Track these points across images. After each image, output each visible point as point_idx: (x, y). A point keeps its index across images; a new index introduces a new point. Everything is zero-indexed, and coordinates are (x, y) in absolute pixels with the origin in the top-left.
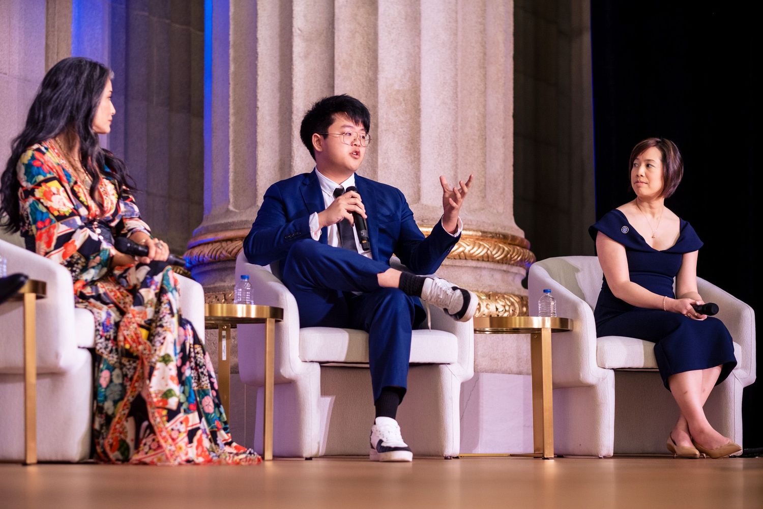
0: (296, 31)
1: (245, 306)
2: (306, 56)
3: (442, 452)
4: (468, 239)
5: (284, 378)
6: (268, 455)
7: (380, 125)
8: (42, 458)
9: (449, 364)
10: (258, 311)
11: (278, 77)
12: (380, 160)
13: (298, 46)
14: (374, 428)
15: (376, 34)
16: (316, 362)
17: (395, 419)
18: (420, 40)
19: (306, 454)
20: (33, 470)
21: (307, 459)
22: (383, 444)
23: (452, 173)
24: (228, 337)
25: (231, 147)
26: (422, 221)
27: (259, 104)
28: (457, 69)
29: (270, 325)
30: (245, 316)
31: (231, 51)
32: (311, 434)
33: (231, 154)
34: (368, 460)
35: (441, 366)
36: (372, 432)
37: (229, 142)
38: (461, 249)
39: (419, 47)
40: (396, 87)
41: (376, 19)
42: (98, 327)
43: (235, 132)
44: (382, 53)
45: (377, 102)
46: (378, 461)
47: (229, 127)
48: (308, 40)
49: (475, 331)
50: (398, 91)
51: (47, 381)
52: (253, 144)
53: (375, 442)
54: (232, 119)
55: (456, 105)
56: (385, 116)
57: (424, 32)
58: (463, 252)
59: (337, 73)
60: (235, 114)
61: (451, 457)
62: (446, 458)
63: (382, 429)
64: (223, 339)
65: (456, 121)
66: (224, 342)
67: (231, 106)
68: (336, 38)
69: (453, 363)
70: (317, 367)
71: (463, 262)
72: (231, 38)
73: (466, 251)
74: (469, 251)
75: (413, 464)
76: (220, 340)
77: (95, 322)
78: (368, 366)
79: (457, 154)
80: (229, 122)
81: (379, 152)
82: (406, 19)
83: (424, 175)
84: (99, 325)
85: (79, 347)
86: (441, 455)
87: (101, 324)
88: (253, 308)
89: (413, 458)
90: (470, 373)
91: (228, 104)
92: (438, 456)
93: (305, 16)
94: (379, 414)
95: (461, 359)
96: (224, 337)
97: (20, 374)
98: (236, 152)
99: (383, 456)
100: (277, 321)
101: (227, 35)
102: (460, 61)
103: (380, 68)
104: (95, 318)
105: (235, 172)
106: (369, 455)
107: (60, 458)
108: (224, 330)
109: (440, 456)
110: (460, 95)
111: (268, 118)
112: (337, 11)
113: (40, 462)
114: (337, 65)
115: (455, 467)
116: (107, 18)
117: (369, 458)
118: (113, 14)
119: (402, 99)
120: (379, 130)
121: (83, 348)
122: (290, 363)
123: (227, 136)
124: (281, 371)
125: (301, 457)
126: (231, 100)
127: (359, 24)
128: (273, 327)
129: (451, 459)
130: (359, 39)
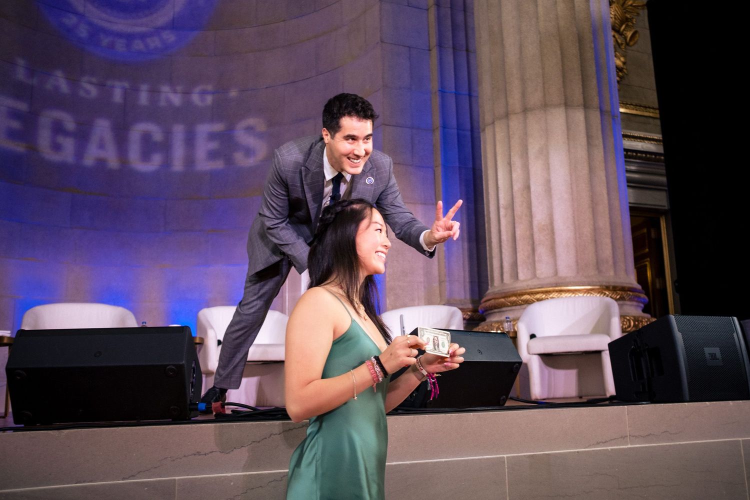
0: (501, 205)
2: (506, 216)
7: (535, 241)
13: (502, 212)
18: (552, 200)
23: (575, 260)
28: (574, 211)
39: (552, 204)
40: (543, 223)
41: (530, 194)
44: (534, 209)
45: (533, 232)
48: (506, 209)
50: (544, 225)
55: (574, 228)
56: (538, 238)
57: (554, 196)
59: (516, 221)
65: (575, 234)
79: (577, 251)
81: (536, 254)
82: (544, 193)
83: (559, 262)
93: (504, 198)
102: (575, 206)
103: (533, 216)
110: (576, 223)
114: (516, 218)
119: (546, 229)
120: (535, 244)
127: (524, 198)
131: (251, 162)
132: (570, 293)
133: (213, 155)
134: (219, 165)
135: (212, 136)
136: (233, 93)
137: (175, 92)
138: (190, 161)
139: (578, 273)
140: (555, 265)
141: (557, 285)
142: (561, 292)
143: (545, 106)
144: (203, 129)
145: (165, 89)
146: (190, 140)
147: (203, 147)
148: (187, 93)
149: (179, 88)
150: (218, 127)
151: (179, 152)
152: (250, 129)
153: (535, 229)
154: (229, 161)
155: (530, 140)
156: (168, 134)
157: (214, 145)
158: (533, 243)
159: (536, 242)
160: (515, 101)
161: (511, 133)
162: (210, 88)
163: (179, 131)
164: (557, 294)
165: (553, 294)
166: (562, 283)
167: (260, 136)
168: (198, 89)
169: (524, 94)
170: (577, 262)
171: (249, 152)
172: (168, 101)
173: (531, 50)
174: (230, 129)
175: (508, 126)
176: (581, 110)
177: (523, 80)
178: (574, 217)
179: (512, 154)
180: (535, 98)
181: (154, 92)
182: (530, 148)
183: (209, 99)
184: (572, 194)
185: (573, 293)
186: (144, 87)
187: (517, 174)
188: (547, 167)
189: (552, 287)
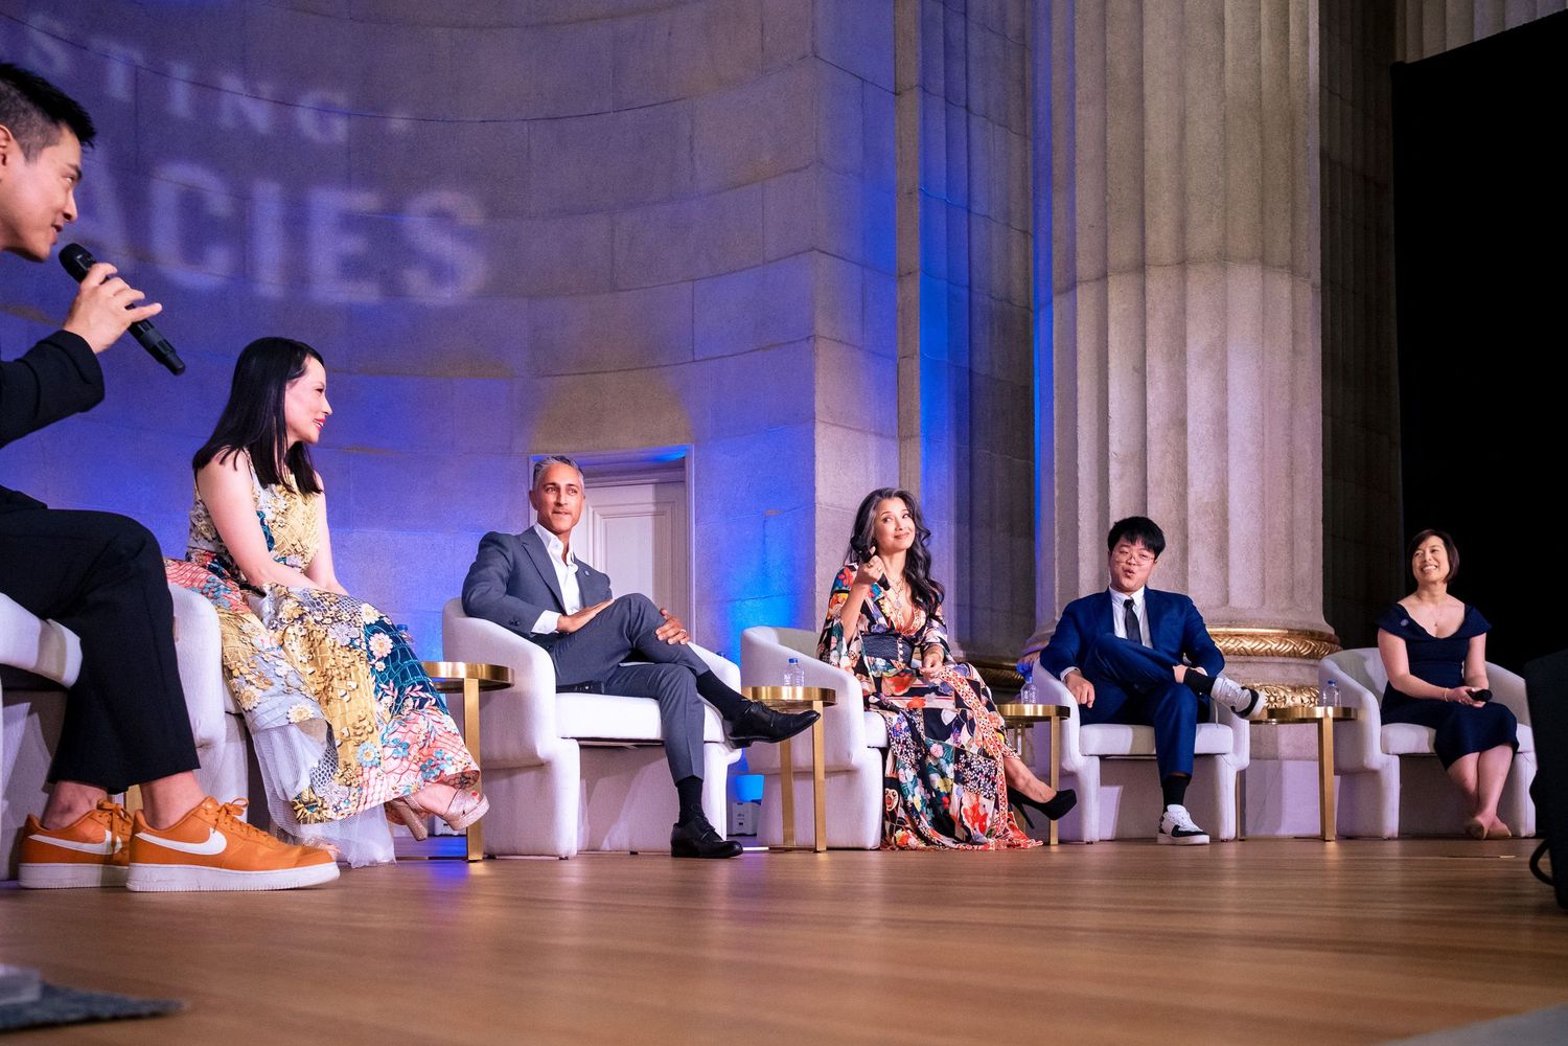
14: (1167, 815)
36: (1163, 819)
42: (890, 731)
63: (1175, 816)
77: (887, 728)
84: (890, 729)
87: (892, 729)
131: (446, 296)
132: (1255, 641)
133: (352, 268)
134: (367, 293)
135: (350, 222)
136: (399, 123)
137: (256, 96)
138: (298, 275)
139: (1263, 602)
140: (1226, 584)
141: (1230, 623)
142: (1240, 639)
143: (1223, 258)
144: (329, 201)
145: (231, 83)
146: (296, 223)
147: (328, 249)
148: (284, 103)
149: (266, 88)
150: (365, 201)
151: (270, 251)
152: (441, 217)
153: (1191, 510)
154: (392, 287)
155: (1191, 327)
156: (242, 199)
157: (354, 244)
158: (1186, 537)
159: (1192, 537)
160: (1161, 239)
161: (1148, 305)
162: (340, 99)
163: (268, 197)
164: (1232, 641)
165: (1226, 640)
166: (1241, 620)
167: (469, 236)
168: (310, 98)
169: (1182, 226)
170: (1263, 581)
171: (440, 272)
172: (240, 115)
173: (1203, 134)
174: (393, 212)
175: (1143, 291)
176: (1286, 276)
177: (1182, 195)
179: (1149, 350)
180: (1203, 238)
181: (204, 86)
182: (1190, 341)
183: (340, 128)
185: (1262, 641)
186: (181, 71)
187: (1158, 394)
188: (1222, 387)
189: (1222, 626)
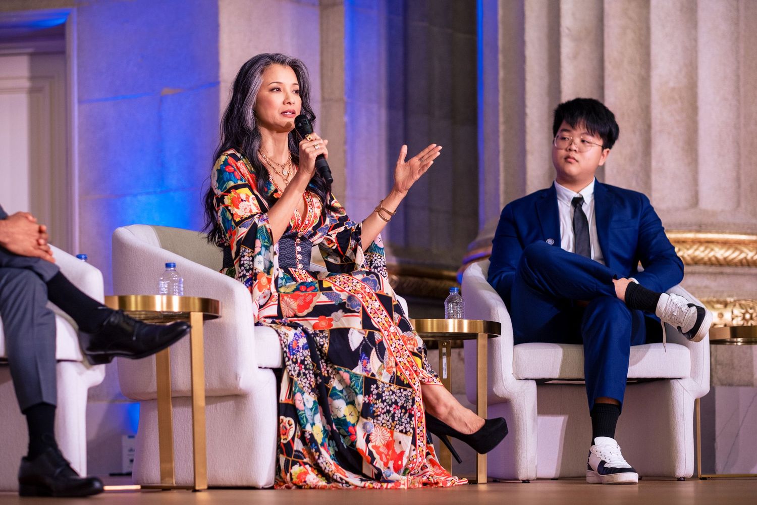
0: (564, 31)
1: (456, 321)
2: (575, 57)
3: (674, 472)
4: (751, 245)
5: (498, 397)
6: (482, 478)
7: (653, 125)
8: (214, 483)
9: (680, 379)
10: (470, 325)
11: (545, 82)
12: (654, 164)
13: (567, 47)
14: (594, 449)
15: (648, 29)
16: (531, 379)
17: (613, 438)
18: (696, 31)
19: (522, 476)
20: (203, 496)
21: (524, 482)
22: (606, 466)
23: (734, 174)
24: (448, 355)
25: (501, 157)
26: (700, 226)
27: (528, 111)
28: (738, 62)
29: (482, 340)
30: (456, 331)
31: (501, 57)
32: (527, 455)
33: (502, 164)
34: (585, 482)
35: (672, 381)
36: (590, 453)
37: (498, 152)
38: (742, 256)
39: (696, 40)
40: (671, 84)
41: (648, 13)
42: (285, 349)
43: (505, 141)
44: (655, 49)
45: (649, 101)
46: (601, 483)
47: (498, 137)
48: (577, 39)
49: (712, 342)
50: (673, 89)
51: (230, 404)
52: (523, 153)
53: (595, 463)
54: (502, 128)
55: (739, 101)
56: (659, 116)
57: (701, 24)
58: (745, 258)
59: (607, 72)
60: (505, 123)
61: (684, 478)
62: (679, 479)
63: (602, 449)
64: (443, 357)
65: (738, 117)
66: (445, 360)
67: (501, 114)
68: (606, 36)
69: (685, 378)
70: (533, 385)
71: (746, 270)
72: (500, 43)
73: (749, 257)
74: (752, 258)
75: (639, 487)
76: (441, 358)
77: (281, 345)
78: (584, 382)
79: (739, 154)
80: (497, 131)
81: (653, 154)
82: (681, 10)
83: (703, 177)
84: (285, 346)
85: (260, 368)
86: (673, 475)
87: (287, 347)
88: (466, 322)
89: (639, 479)
90: (705, 388)
91: (497, 112)
92: (669, 477)
93: (573, 14)
94: (596, 434)
95: (694, 373)
96: (444, 354)
97: (187, 397)
98: (506, 162)
99: (607, 478)
100: (490, 337)
101: (496, 39)
102: (742, 52)
103: (653, 64)
104: (281, 340)
105: (506, 184)
106: (586, 477)
107: (245, 483)
108: (444, 346)
109: (672, 477)
110: (742, 90)
111: (537, 125)
112: (606, 6)
113: (210, 488)
114: (607, 64)
115: (688, 489)
116: (383, 31)
117: (586, 480)
118: (390, 26)
119: (677, 97)
120: (653, 131)
121: (265, 368)
122: (503, 381)
123: (497, 145)
124: (494, 390)
125: (518, 479)
126: (501, 107)
128: (486, 342)
129: (684, 480)
130: (630, 35)
132: (728, 249)
139: (738, 204)
140: (695, 181)
141: (700, 228)
142: (712, 246)
153: (655, 96)
158: (649, 127)
159: (656, 127)
164: (702, 248)
165: (695, 247)
166: (712, 225)
170: (738, 179)
178: (738, 76)
184: (737, 24)
185: (736, 249)
189: (690, 231)
